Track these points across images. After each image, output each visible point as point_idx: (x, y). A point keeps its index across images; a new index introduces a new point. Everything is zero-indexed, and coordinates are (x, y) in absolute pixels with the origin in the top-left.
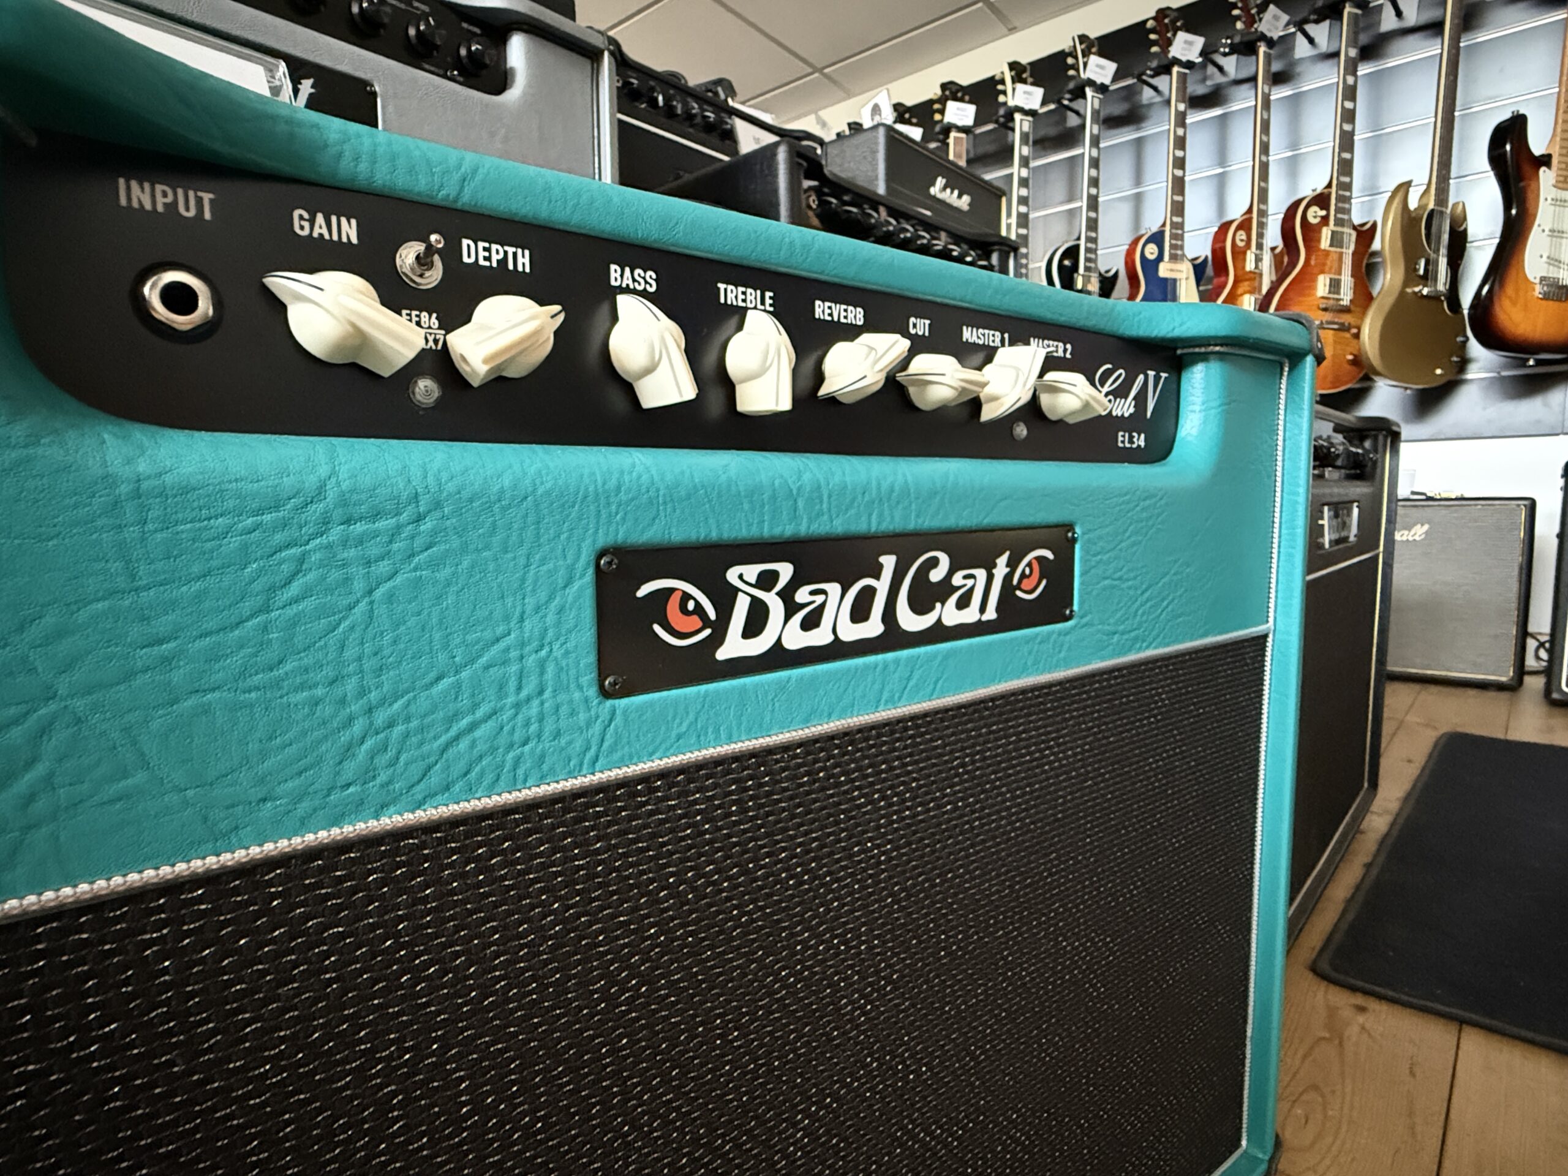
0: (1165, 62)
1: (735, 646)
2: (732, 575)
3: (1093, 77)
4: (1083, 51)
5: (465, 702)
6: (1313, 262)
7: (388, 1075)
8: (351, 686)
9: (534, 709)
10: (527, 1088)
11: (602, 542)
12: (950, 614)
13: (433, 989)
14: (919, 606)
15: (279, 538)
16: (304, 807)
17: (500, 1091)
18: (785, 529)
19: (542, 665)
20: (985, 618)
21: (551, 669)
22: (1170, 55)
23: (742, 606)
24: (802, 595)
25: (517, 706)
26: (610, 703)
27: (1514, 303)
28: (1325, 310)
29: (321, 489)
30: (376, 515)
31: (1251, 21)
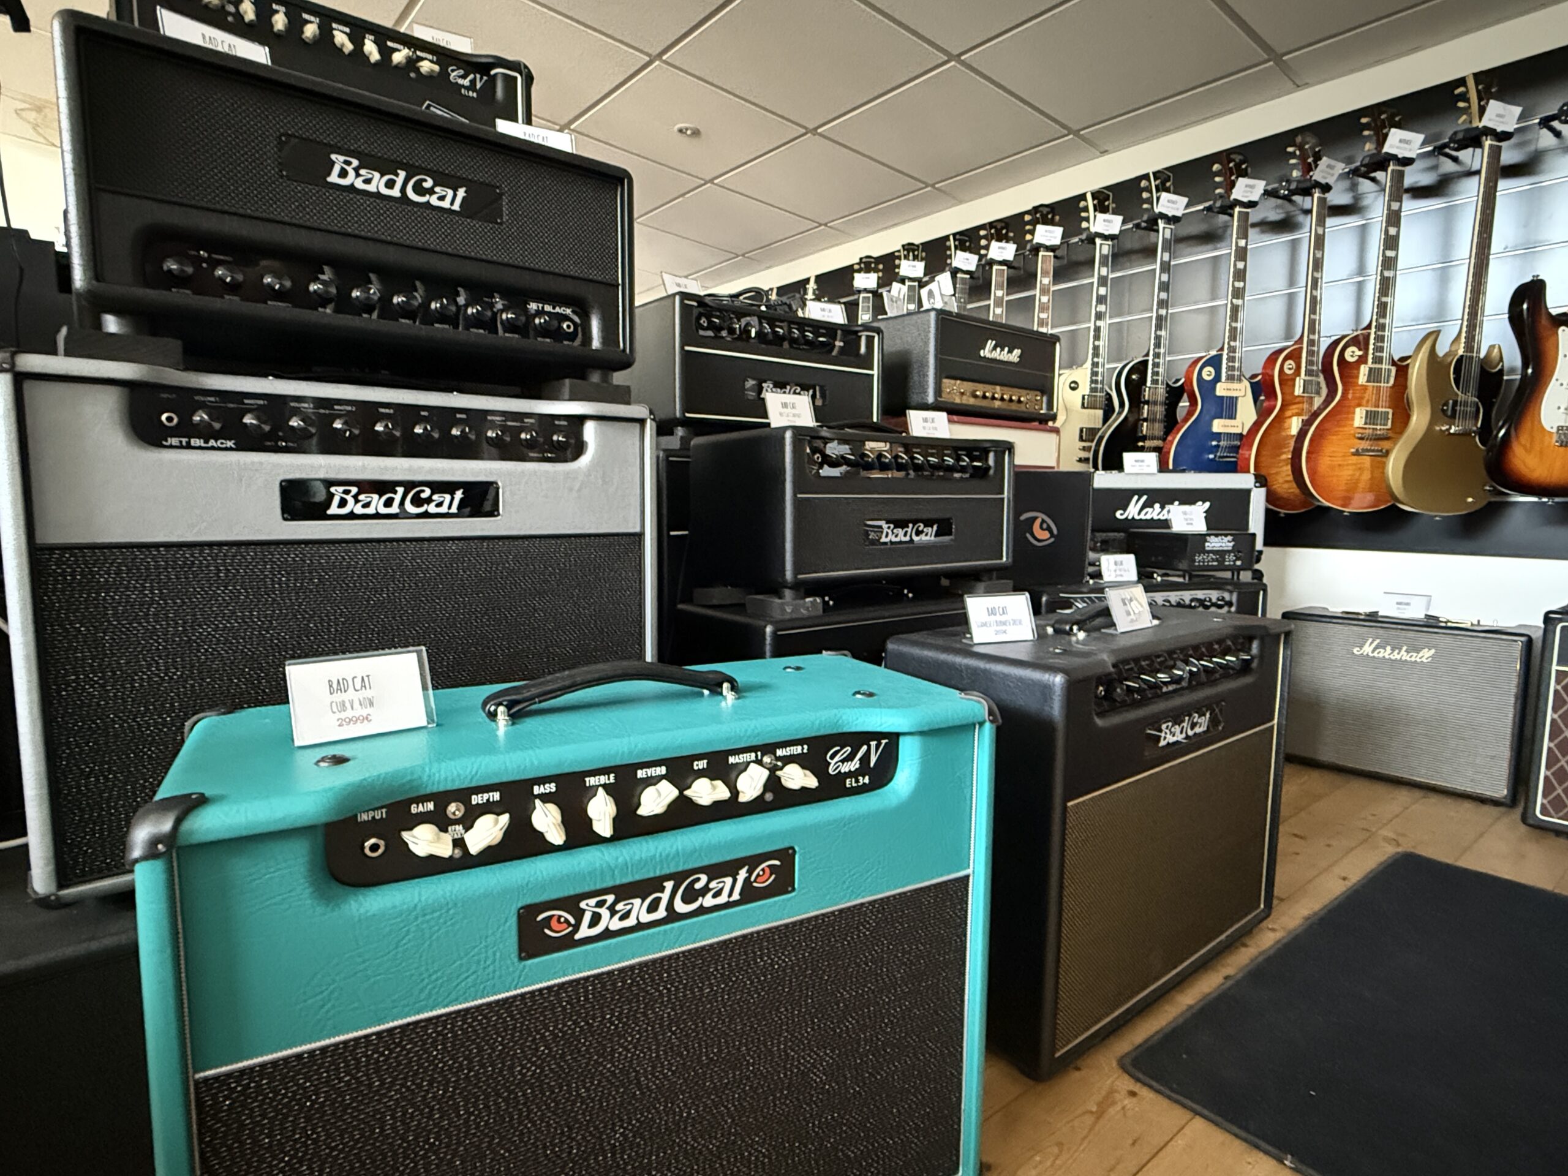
0: (1227, 203)
1: (584, 932)
2: (583, 905)
3: (1164, 211)
4: (1157, 187)
5: (464, 969)
6: (1350, 396)
7: (434, 1098)
8: (423, 969)
9: (491, 968)
10: (487, 1106)
11: (520, 905)
12: (708, 901)
13: (450, 1070)
14: (686, 900)
15: (402, 925)
16: (407, 1009)
17: (475, 1106)
18: (609, 883)
19: (494, 954)
20: (732, 899)
21: (498, 954)
22: (1233, 197)
23: (587, 917)
24: (619, 907)
25: (485, 968)
26: (524, 963)
27: (1528, 451)
28: (1361, 439)
29: (416, 906)
30: (433, 912)
31: (1308, 168)
